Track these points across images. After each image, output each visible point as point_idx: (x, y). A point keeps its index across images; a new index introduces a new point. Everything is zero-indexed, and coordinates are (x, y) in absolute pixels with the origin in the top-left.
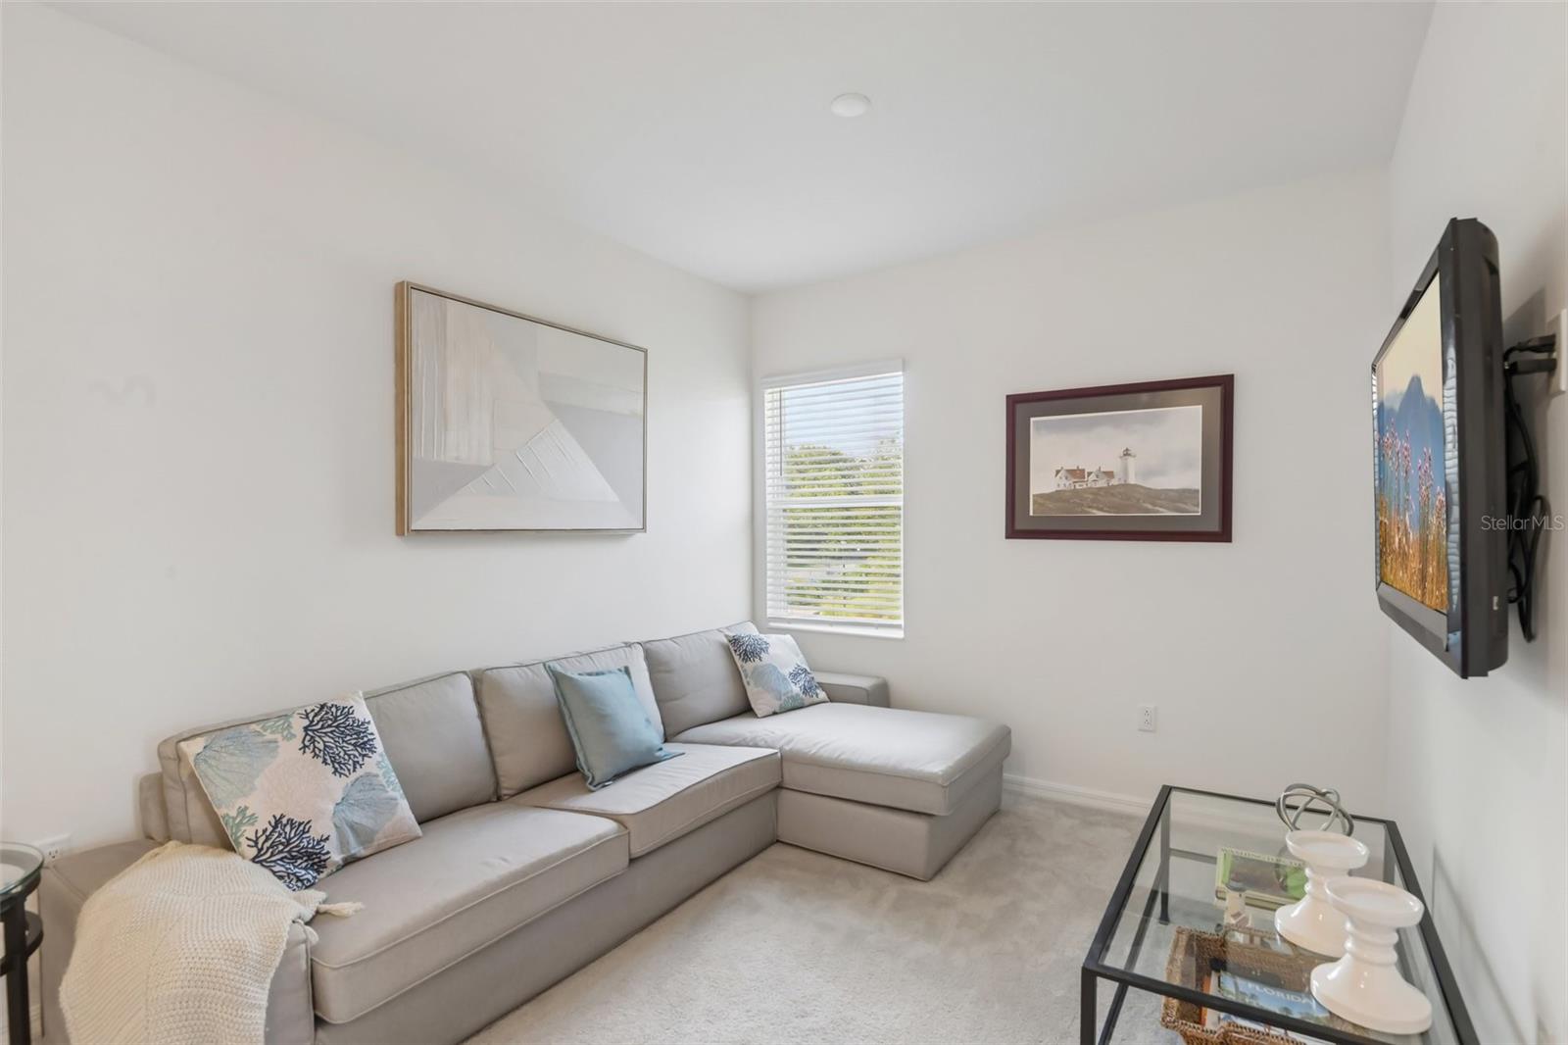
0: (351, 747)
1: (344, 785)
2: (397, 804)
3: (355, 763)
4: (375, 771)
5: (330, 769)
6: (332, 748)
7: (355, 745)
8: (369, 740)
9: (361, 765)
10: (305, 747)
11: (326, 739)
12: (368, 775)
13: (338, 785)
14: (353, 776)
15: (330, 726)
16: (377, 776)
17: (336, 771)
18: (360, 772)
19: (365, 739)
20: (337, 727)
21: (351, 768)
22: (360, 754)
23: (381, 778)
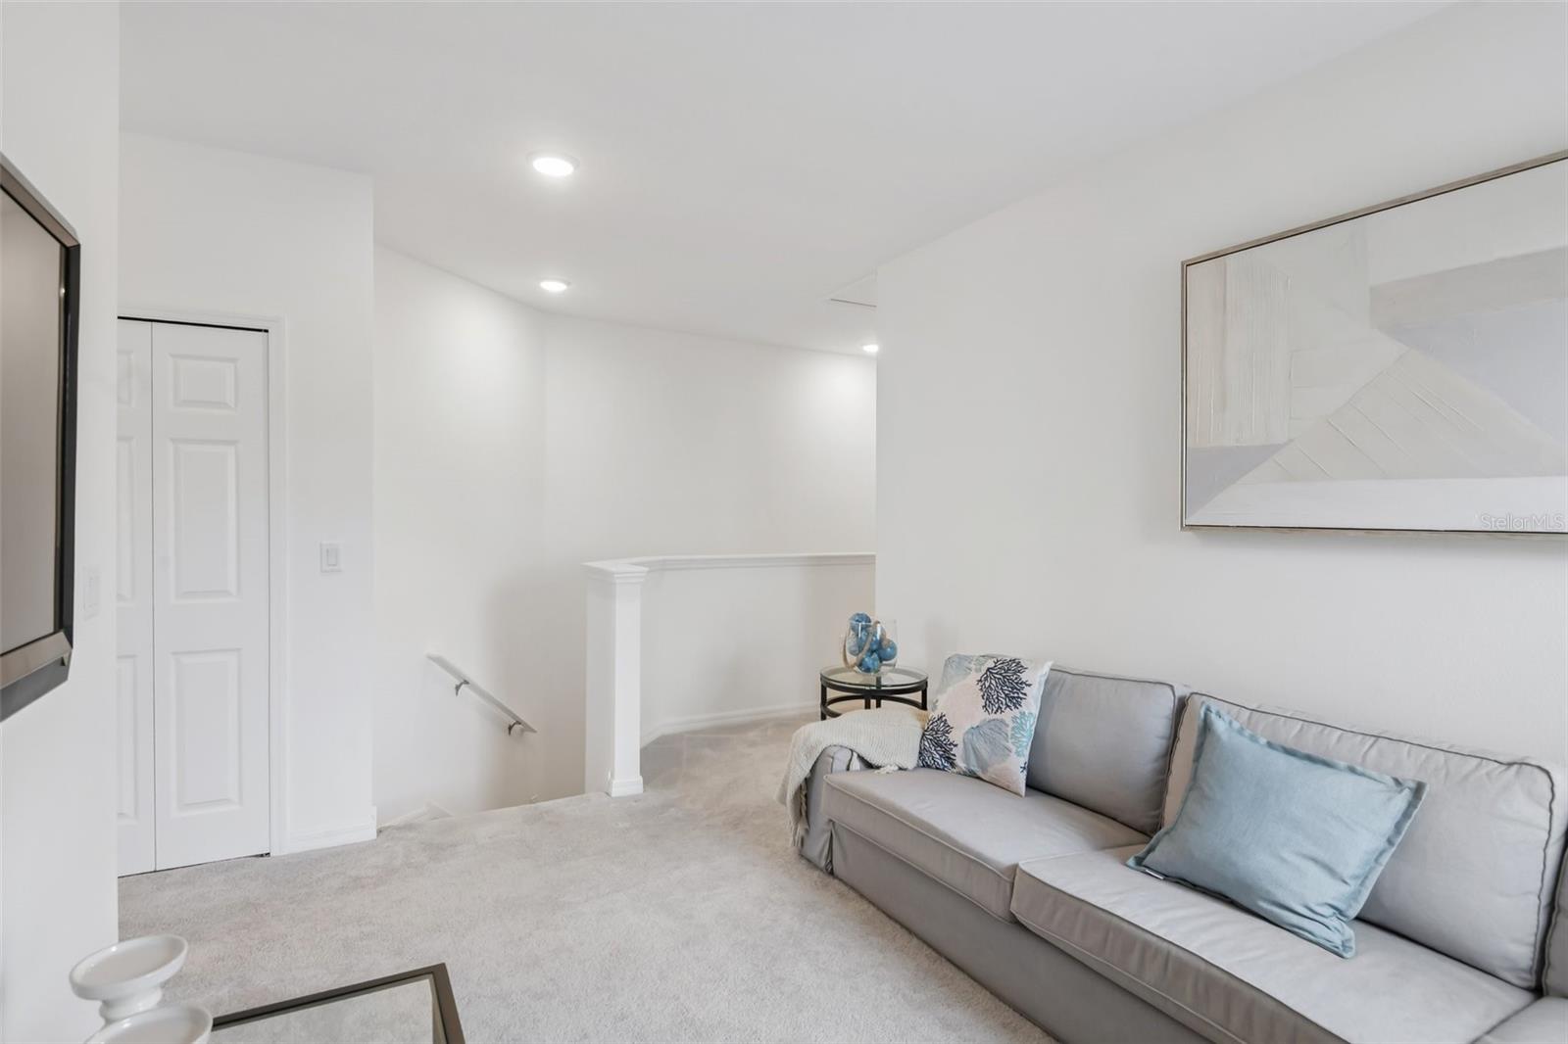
0: (1003, 696)
1: (983, 718)
2: (1008, 755)
3: (999, 708)
4: (1008, 721)
5: (983, 702)
6: (991, 689)
7: (1006, 695)
8: (1018, 697)
9: (1002, 711)
10: (980, 681)
11: (993, 682)
12: (1002, 721)
13: (981, 716)
14: (993, 716)
15: (1001, 674)
16: (1007, 726)
17: (984, 706)
18: (998, 716)
19: (1016, 695)
20: (1004, 677)
21: (995, 709)
22: (1006, 704)
23: (1009, 729)
